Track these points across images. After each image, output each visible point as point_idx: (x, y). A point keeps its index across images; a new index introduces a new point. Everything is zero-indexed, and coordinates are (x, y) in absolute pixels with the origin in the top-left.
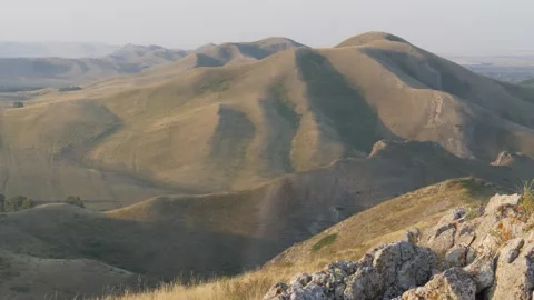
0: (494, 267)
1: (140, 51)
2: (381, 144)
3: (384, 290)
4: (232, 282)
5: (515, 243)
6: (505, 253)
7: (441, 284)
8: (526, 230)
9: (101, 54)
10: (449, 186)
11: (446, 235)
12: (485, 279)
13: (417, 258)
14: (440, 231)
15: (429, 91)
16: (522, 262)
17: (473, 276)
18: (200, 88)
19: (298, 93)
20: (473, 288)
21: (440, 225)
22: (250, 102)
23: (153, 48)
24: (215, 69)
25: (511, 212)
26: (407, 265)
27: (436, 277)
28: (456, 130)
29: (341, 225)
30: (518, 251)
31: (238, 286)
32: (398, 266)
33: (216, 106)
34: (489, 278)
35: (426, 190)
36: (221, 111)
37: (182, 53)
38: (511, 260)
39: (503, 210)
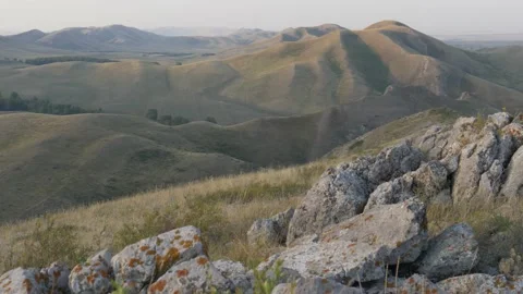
0: (459, 161)
1: (249, 32)
2: (391, 87)
3: (392, 172)
4: (302, 168)
5: (472, 146)
6: (465, 152)
7: (426, 170)
8: (478, 139)
9: (226, 34)
10: (431, 113)
11: (429, 142)
12: (453, 166)
13: (412, 154)
14: (426, 139)
15: (419, 55)
16: (475, 157)
17: (446, 166)
18: (284, 54)
19: (342, 56)
20: (445, 172)
21: (426, 135)
22: (314, 61)
23: (257, 30)
24: (293, 42)
25: (469, 128)
26: (406, 159)
27: (423, 165)
28: (436, 79)
29: (366, 135)
30: (473, 150)
31: (305, 170)
32: (401, 159)
33: (293, 65)
34: (455, 166)
35: (417, 115)
36: (297, 67)
37: (274, 34)
38: (469, 156)
39: (464, 127)
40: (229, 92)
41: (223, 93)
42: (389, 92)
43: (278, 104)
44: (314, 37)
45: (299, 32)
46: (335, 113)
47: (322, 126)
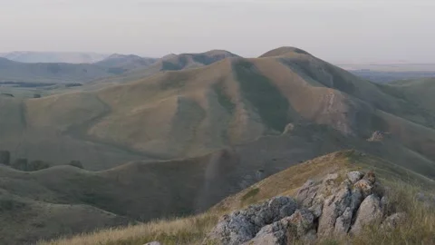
0: (322, 208)
1: (124, 58)
2: (290, 126)
3: (273, 218)
5: (332, 197)
6: (327, 201)
7: (298, 216)
8: (337, 191)
9: (94, 60)
10: (337, 156)
11: (303, 193)
12: (317, 213)
13: (289, 204)
16: (333, 205)
17: (312, 212)
18: (166, 85)
19: (233, 88)
20: (312, 217)
22: (201, 94)
23: (132, 56)
24: (177, 71)
25: (332, 183)
26: (284, 207)
27: (297, 211)
28: (343, 116)
29: (262, 182)
30: (333, 200)
32: (280, 207)
33: (175, 98)
34: (320, 212)
35: (320, 158)
36: (179, 101)
37: (152, 61)
38: (330, 204)
39: (328, 182)
40: (98, 130)
41: (91, 132)
42: (289, 131)
43: (156, 145)
44: (201, 66)
45: (183, 59)
46: (225, 155)
47: (210, 172)
